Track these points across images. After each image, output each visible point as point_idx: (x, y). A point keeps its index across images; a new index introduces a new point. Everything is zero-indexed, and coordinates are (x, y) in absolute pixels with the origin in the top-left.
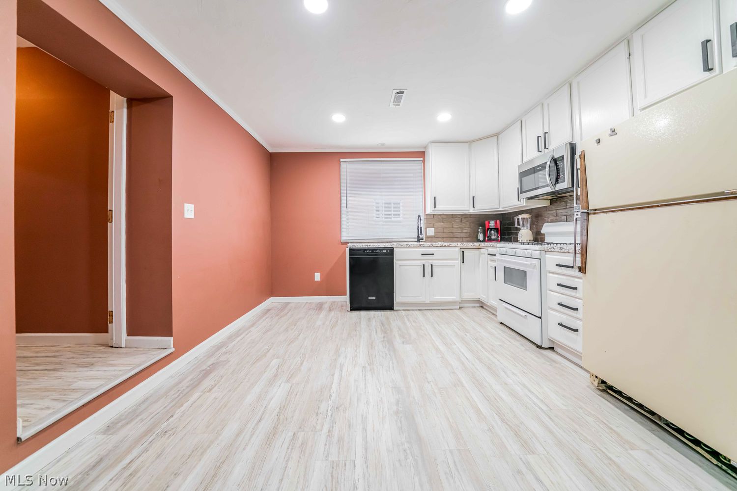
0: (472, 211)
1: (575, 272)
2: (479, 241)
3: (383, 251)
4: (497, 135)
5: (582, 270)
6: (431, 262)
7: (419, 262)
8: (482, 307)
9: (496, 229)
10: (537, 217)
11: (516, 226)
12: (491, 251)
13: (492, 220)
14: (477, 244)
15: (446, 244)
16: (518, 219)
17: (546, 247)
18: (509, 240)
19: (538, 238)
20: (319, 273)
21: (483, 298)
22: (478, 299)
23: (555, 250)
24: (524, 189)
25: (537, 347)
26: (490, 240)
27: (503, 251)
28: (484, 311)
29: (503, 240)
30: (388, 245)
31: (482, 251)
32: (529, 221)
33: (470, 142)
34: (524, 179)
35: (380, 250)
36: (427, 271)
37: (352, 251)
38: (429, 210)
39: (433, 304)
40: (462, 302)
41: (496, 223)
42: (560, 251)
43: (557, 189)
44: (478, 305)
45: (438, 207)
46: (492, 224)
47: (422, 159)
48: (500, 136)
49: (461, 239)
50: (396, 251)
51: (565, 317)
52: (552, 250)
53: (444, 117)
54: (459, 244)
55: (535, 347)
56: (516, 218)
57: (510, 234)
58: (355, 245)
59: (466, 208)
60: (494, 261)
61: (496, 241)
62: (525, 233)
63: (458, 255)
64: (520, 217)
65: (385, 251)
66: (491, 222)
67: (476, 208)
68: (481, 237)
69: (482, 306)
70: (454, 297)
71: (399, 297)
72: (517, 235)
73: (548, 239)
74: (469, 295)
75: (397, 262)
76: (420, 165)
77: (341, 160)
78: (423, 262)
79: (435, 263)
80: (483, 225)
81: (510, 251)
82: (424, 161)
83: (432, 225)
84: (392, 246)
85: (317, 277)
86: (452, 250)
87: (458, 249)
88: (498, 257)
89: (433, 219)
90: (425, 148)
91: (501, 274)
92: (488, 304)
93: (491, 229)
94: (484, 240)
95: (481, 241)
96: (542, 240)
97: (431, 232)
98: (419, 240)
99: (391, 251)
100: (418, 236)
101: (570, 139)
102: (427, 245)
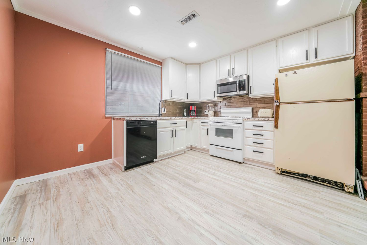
0: (185, 101)
2: (184, 116)
3: (151, 122)
4: (199, 64)
5: (276, 127)
6: (175, 128)
7: (169, 129)
8: (191, 150)
9: (194, 110)
12: (203, 120)
16: (208, 106)
17: (246, 118)
20: (83, 145)
22: (191, 146)
23: (250, 120)
24: (220, 92)
25: (239, 163)
26: (190, 116)
29: (197, 116)
30: (153, 118)
31: (195, 121)
33: (186, 64)
34: (219, 88)
35: (149, 122)
36: (174, 134)
37: (128, 123)
40: (186, 148)
41: (195, 107)
42: (253, 120)
43: (241, 93)
45: (173, 96)
46: (193, 108)
47: (161, 66)
48: (201, 65)
50: (158, 121)
51: (255, 148)
52: (248, 119)
53: (193, 45)
55: (238, 164)
56: (207, 106)
58: (132, 118)
59: (184, 98)
60: (206, 126)
61: (194, 116)
63: (186, 124)
64: (209, 105)
65: (152, 122)
66: (193, 107)
67: (188, 99)
68: (185, 114)
70: (184, 147)
71: (159, 152)
74: (188, 144)
75: (158, 129)
76: (160, 69)
77: (108, 49)
78: (172, 129)
79: (177, 128)
80: (187, 108)
82: (162, 68)
84: (156, 119)
85: (81, 148)
86: (184, 121)
90: (163, 60)
91: (213, 132)
92: (199, 148)
93: (192, 110)
94: (187, 116)
95: (185, 116)
98: (160, 115)
99: (155, 122)
100: (159, 113)
101: (246, 73)
102: (173, 118)
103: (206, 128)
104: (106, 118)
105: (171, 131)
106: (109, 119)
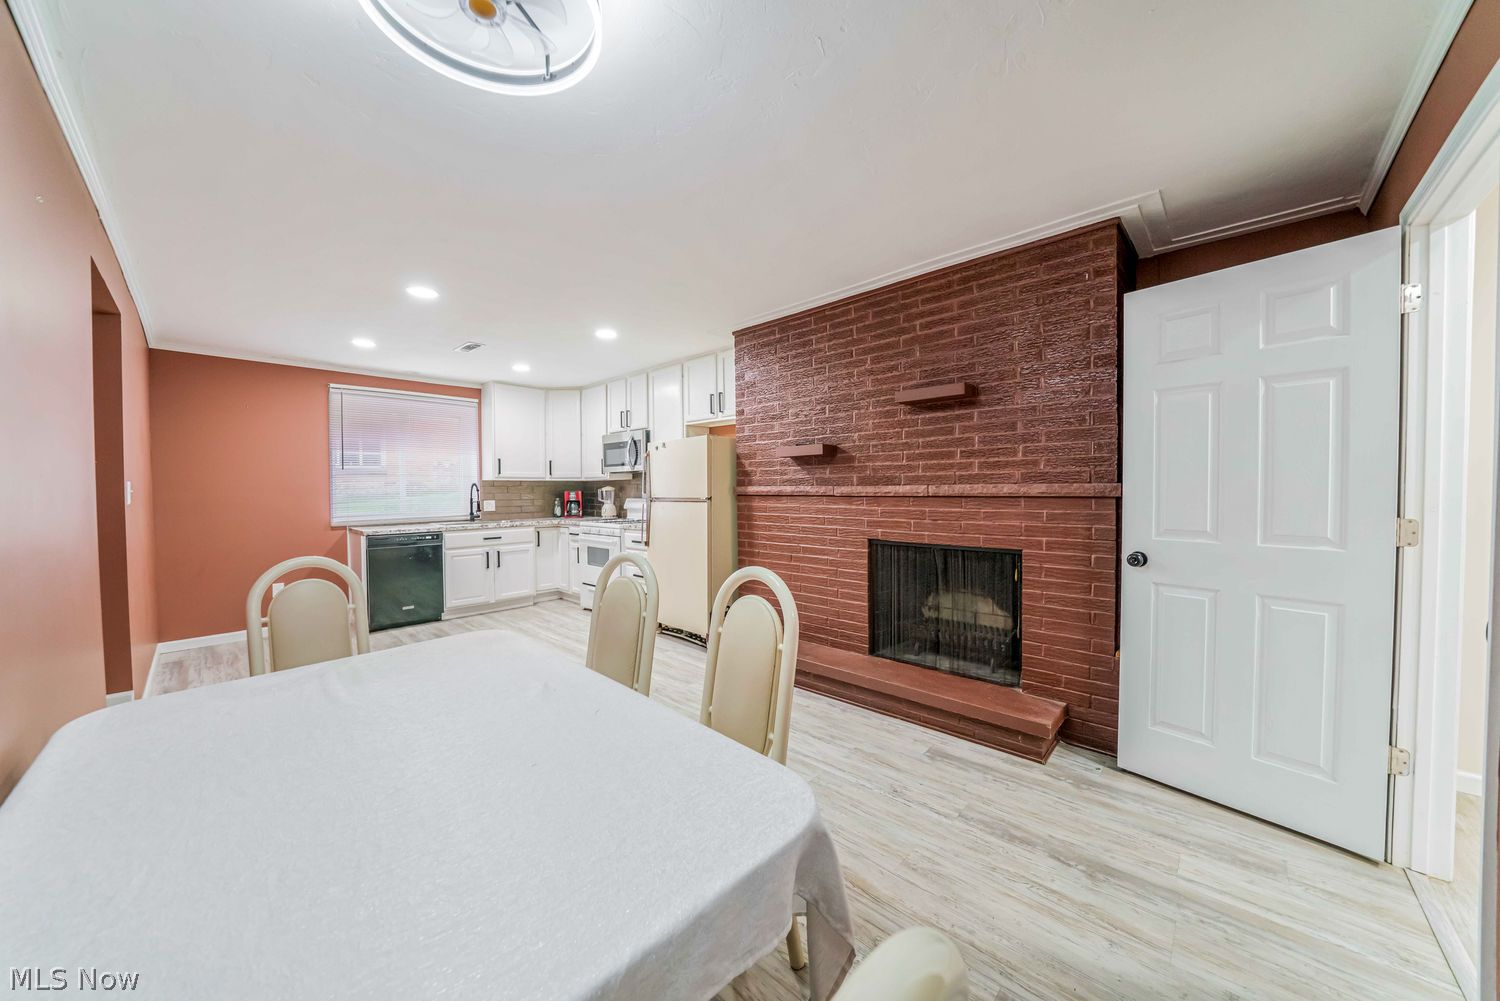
0: (548, 478)
1: (642, 546)
2: (555, 516)
3: (428, 537)
4: (580, 389)
5: (647, 544)
6: (497, 548)
7: (480, 550)
8: (560, 599)
9: (577, 502)
10: (621, 489)
11: (600, 499)
12: (573, 529)
13: (572, 490)
14: (556, 521)
15: (518, 523)
16: (602, 491)
17: (626, 525)
18: (592, 515)
19: (621, 514)
21: (563, 586)
22: (556, 589)
23: (631, 527)
24: (608, 463)
26: (570, 515)
27: (586, 529)
28: (565, 603)
29: (585, 514)
30: (434, 527)
31: (562, 530)
32: (613, 494)
33: (547, 390)
34: (608, 451)
35: (420, 535)
36: (493, 561)
37: (373, 542)
38: (490, 474)
39: (499, 603)
40: (539, 595)
41: (577, 495)
42: (634, 527)
43: (635, 470)
44: (556, 597)
45: (504, 471)
46: (573, 497)
47: (477, 400)
48: (584, 392)
49: (532, 515)
50: (447, 536)
52: (629, 526)
53: (521, 367)
54: (534, 522)
56: (599, 490)
57: (593, 507)
58: (375, 529)
59: (540, 474)
60: (576, 541)
61: (577, 516)
62: (608, 508)
63: (534, 537)
64: (604, 489)
65: (430, 537)
66: (570, 493)
67: (553, 475)
68: (558, 511)
69: (560, 596)
70: (527, 591)
71: (451, 600)
72: (600, 509)
73: (630, 516)
74: (546, 585)
75: (448, 552)
76: (475, 409)
77: (332, 385)
78: (487, 549)
79: (502, 549)
80: (561, 496)
81: (594, 530)
82: (480, 404)
83: (491, 496)
84: (439, 529)
86: (524, 531)
87: (532, 529)
88: (582, 537)
89: (491, 488)
90: (482, 384)
91: (584, 556)
92: (570, 593)
93: (571, 502)
94: (562, 515)
95: (559, 517)
96: (625, 517)
97: (489, 506)
98: (473, 518)
99: (438, 536)
100: (472, 513)
101: (645, 426)
102: (492, 525)
103: (576, 545)
104: (334, 529)
105: (485, 555)
106: (341, 532)
